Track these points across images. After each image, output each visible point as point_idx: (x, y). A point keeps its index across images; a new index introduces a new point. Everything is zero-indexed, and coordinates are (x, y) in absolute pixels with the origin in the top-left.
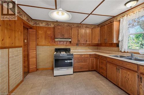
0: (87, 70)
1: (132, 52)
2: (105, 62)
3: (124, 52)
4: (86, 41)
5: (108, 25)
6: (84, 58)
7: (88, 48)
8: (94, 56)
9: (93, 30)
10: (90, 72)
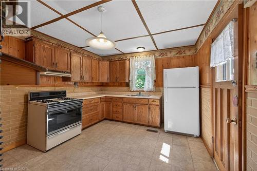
0: (98, 121)
1: (141, 91)
2: (120, 104)
3: (134, 91)
4: (92, 78)
5: (120, 61)
6: (93, 104)
7: (92, 89)
8: (104, 100)
9: (100, 64)
10: (100, 123)
